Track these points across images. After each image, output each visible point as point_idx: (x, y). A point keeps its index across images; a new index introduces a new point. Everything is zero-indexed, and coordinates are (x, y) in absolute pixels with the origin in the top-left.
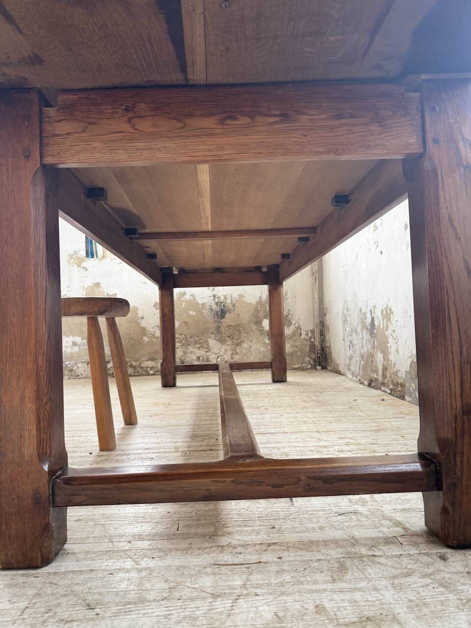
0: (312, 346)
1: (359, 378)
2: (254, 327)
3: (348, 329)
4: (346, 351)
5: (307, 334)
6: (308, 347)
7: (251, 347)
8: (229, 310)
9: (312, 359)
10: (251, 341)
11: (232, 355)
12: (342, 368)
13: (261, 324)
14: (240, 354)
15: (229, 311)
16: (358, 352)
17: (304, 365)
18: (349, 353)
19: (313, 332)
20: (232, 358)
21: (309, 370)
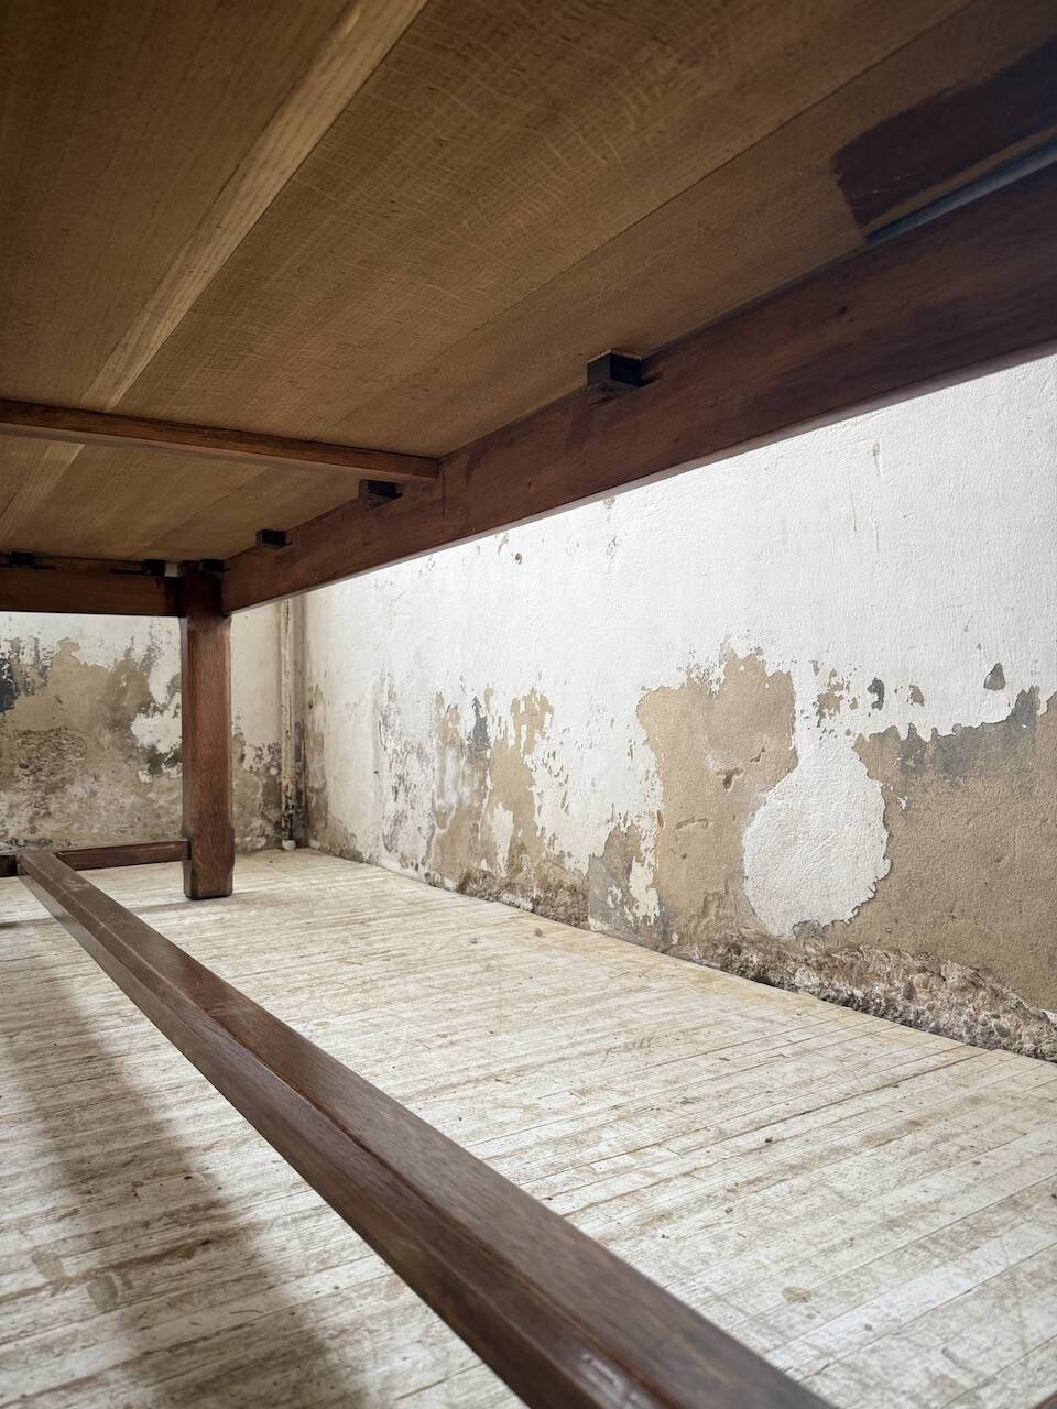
0: (273, 789)
1: (423, 870)
2: (106, 738)
3: (390, 745)
4: (383, 803)
5: (260, 757)
6: (261, 790)
7: (93, 794)
8: (26, 684)
9: (269, 821)
10: (96, 778)
11: (31, 820)
12: (362, 845)
13: (128, 728)
14: (58, 816)
15: (29, 689)
16: (427, 805)
17: (248, 839)
18: (391, 807)
19: (275, 750)
20: (33, 830)
21: (262, 854)
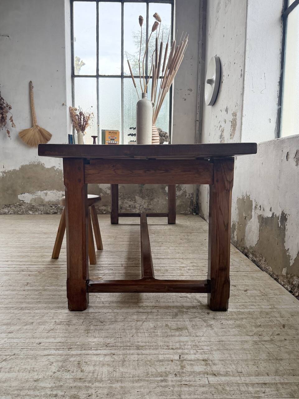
0: (192, 202)
2: (161, 191)
5: (190, 195)
6: (189, 202)
7: (158, 201)
9: (191, 209)
10: (159, 198)
11: (148, 205)
13: (165, 189)
14: (152, 205)
17: (187, 212)
19: (193, 194)
20: (148, 207)
21: (189, 215)
